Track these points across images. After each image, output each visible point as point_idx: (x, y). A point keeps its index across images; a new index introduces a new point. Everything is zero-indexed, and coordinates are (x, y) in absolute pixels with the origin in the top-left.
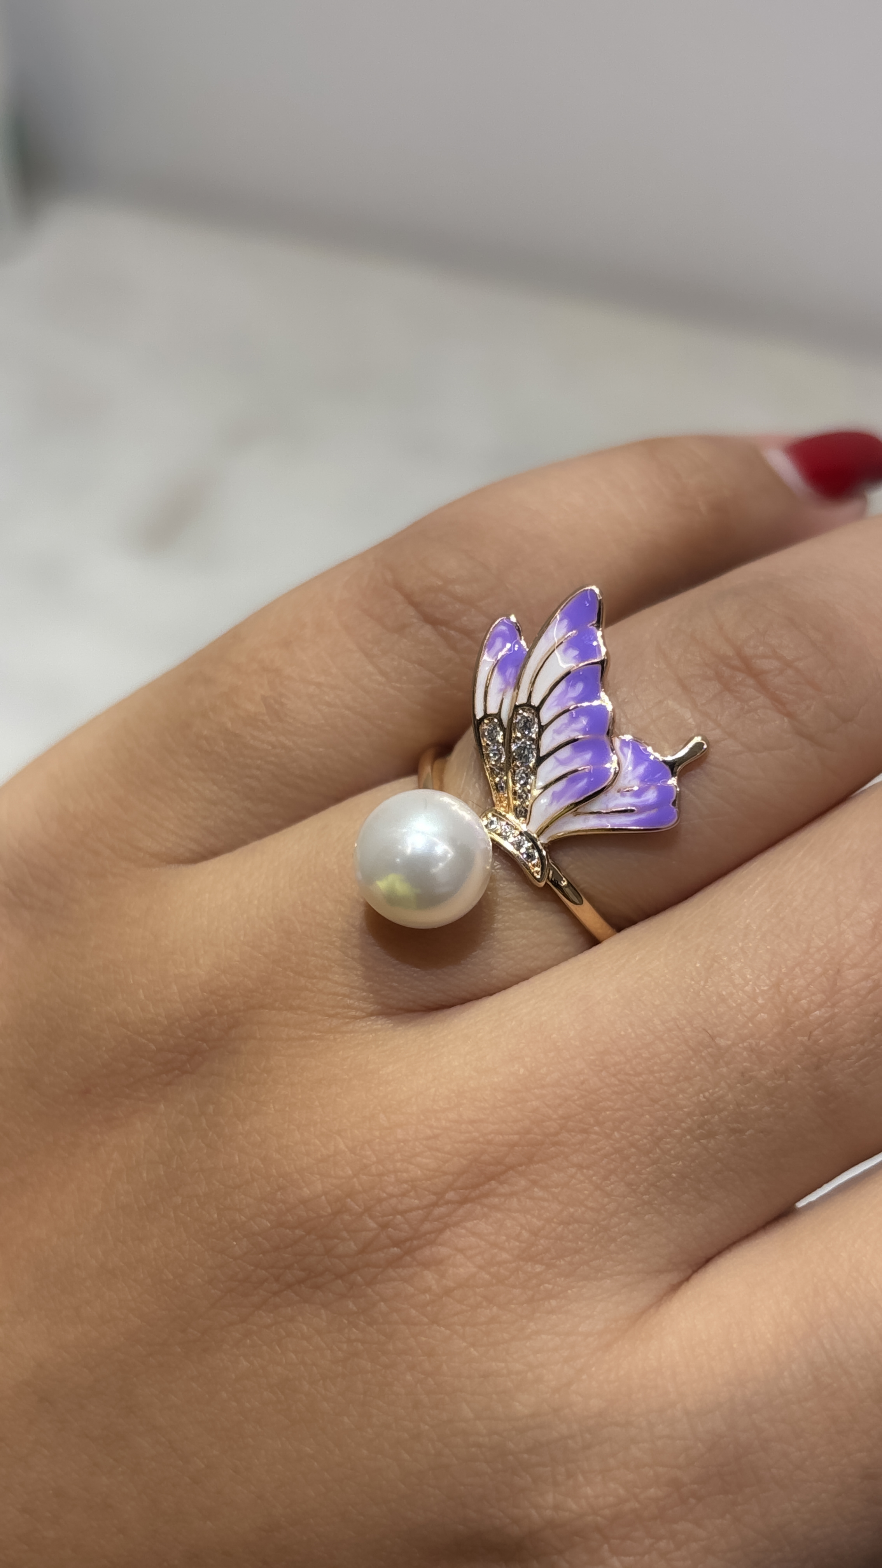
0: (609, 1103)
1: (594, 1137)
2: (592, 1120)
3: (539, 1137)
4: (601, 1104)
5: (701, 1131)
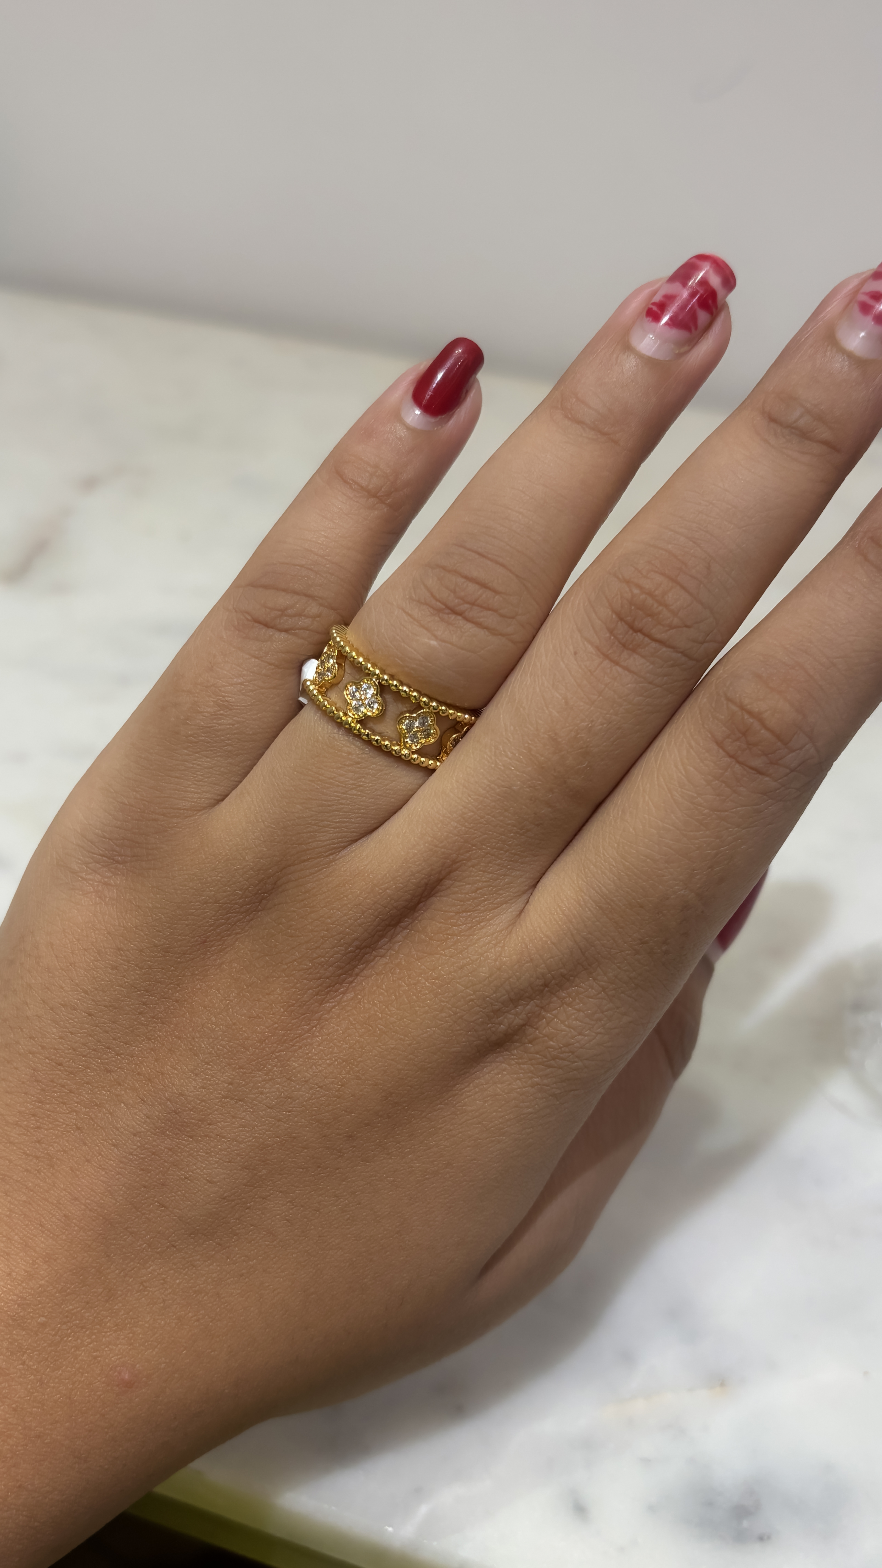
2: (470, 846)
3: (450, 863)
4: (472, 837)
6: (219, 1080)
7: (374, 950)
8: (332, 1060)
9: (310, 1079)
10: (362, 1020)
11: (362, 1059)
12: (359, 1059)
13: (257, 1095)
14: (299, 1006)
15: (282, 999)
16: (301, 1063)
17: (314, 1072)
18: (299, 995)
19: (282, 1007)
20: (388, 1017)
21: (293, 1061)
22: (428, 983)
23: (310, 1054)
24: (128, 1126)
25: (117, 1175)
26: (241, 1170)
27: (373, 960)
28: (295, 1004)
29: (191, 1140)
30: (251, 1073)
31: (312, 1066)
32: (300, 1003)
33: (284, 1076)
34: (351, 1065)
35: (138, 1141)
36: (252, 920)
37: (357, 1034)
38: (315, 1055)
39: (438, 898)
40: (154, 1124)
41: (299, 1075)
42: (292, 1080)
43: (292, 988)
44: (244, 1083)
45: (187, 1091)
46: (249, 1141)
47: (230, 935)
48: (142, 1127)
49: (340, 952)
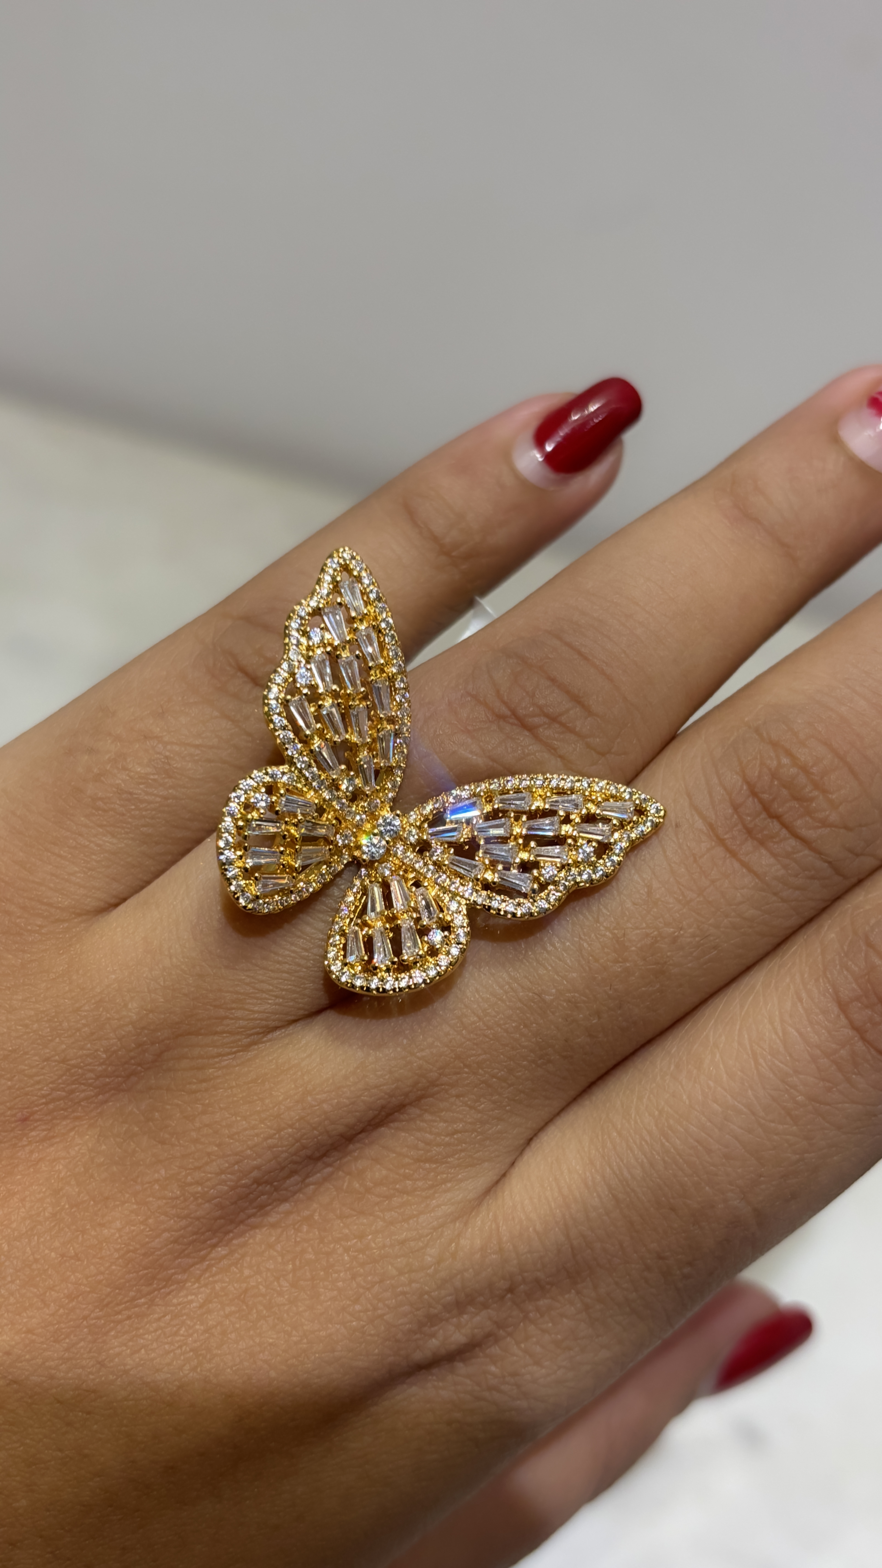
7: (276, 1189)
14: (144, 1254)
15: (121, 1237)
47: (65, 1118)
49: (229, 1183)
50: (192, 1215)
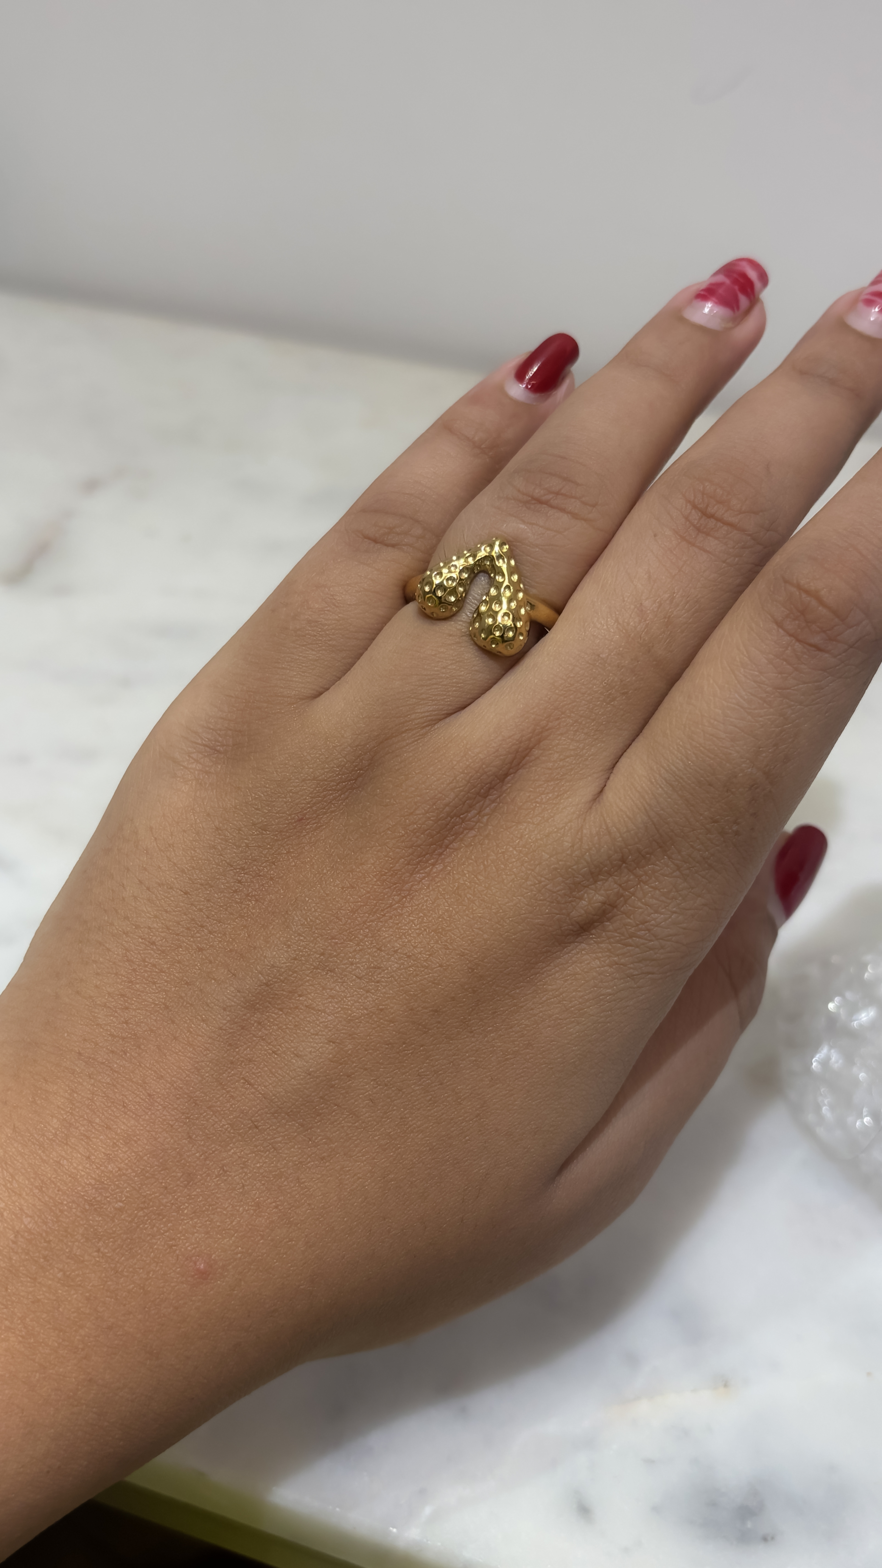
0: (565, 702)
1: (564, 719)
2: (560, 713)
3: (541, 730)
4: (561, 704)
5: (609, 699)
6: (311, 950)
7: (463, 821)
8: (421, 930)
9: (399, 949)
10: (451, 889)
11: (450, 928)
12: (448, 928)
13: (348, 966)
14: (391, 875)
15: (375, 868)
16: (392, 933)
17: (403, 942)
18: (391, 864)
19: (374, 876)
20: (477, 886)
21: (383, 931)
22: (516, 851)
23: (400, 925)
24: (218, 1000)
25: (205, 1050)
26: (327, 1044)
27: (462, 833)
28: (386, 873)
29: (281, 1013)
30: (342, 943)
31: (402, 935)
32: (392, 872)
33: (374, 946)
34: (439, 934)
35: (228, 1015)
36: (347, 798)
37: (446, 904)
38: (405, 925)
39: (527, 770)
40: (244, 997)
41: (388, 945)
42: (381, 951)
43: (385, 856)
44: (335, 953)
45: (280, 963)
46: (336, 1013)
47: (325, 813)
48: (233, 1001)
49: (432, 818)
50: (415, 845)
